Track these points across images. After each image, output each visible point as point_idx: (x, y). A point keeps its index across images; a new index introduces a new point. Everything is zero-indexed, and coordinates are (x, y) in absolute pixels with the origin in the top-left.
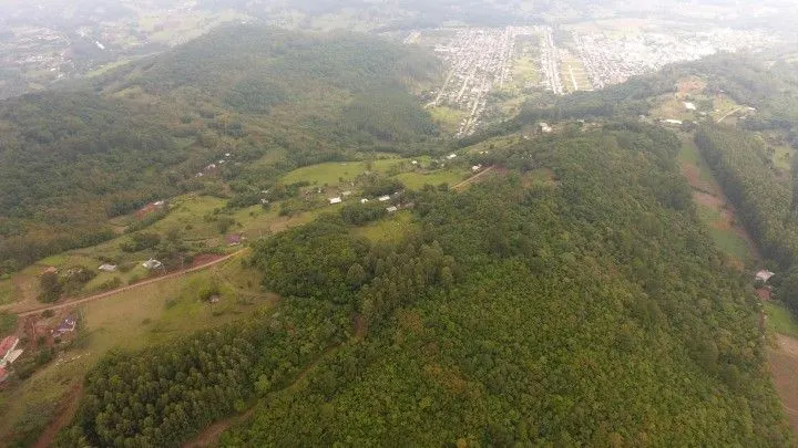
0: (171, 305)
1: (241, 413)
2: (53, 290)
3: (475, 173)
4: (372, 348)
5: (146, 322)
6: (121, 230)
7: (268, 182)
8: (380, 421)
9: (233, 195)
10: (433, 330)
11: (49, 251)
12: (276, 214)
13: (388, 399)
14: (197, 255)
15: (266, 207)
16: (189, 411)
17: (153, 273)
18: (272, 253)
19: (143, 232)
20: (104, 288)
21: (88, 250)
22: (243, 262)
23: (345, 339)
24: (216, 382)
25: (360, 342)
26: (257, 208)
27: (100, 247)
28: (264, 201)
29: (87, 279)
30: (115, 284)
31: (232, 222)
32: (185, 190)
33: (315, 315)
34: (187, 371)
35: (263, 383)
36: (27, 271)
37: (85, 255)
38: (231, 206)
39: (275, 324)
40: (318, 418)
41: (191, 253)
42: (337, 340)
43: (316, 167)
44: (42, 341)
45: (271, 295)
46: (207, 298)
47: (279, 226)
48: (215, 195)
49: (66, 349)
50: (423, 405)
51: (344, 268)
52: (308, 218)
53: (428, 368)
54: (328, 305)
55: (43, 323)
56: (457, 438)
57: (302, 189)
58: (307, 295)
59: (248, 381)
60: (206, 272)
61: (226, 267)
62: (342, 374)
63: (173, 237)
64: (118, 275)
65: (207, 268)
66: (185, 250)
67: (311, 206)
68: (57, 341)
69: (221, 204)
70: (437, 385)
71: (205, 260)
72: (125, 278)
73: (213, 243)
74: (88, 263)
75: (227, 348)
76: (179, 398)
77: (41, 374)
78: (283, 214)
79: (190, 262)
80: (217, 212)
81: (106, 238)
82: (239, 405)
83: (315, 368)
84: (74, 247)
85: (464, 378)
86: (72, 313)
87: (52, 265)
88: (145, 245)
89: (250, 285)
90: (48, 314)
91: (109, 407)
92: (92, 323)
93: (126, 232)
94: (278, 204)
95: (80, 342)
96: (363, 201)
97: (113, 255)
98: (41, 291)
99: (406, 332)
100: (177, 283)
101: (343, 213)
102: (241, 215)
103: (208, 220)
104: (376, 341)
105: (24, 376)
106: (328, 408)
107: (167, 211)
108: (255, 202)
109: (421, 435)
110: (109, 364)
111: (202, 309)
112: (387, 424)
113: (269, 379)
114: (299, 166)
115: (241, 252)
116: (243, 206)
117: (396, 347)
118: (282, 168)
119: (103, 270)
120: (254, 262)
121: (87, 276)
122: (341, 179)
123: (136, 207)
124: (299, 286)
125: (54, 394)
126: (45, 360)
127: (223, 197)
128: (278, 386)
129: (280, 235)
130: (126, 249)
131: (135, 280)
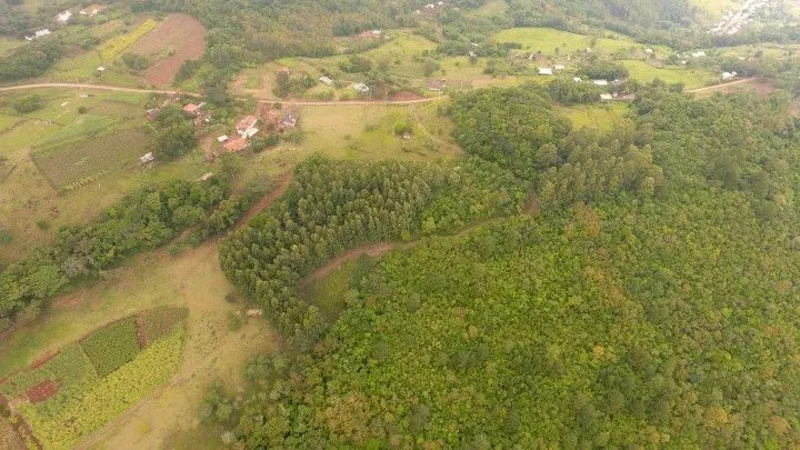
0: (369, 129)
1: (406, 242)
2: (285, 87)
3: (723, 81)
4: (539, 231)
5: (348, 138)
6: (342, 49)
7: (479, 35)
8: (525, 297)
9: (444, 41)
10: (609, 237)
11: (284, 53)
12: (482, 70)
13: (539, 282)
14: (401, 90)
15: (473, 60)
16: (365, 224)
17: (361, 96)
18: (470, 107)
19: (360, 56)
20: (321, 98)
21: (315, 60)
22: (439, 110)
23: (515, 213)
24: (391, 208)
25: (528, 221)
26: (463, 60)
27: (326, 60)
28: (471, 53)
29: (310, 86)
30: (329, 97)
31: (437, 68)
32: (401, 24)
33: (493, 181)
34: (371, 190)
35: (430, 224)
36: (269, 65)
37: (311, 64)
38: (440, 51)
39: (454, 177)
40: (468, 272)
41: (395, 87)
42: (507, 211)
43: (533, 30)
44: (271, 127)
45: (456, 148)
46: (400, 133)
47: (481, 83)
48: (426, 36)
49: (287, 139)
50: (572, 301)
51: (536, 144)
52: (511, 82)
53: (590, 271)
54: (509, 176)
55: (273, 113)
56: (596, 344)
57: (513, 51)
58: (492, 159)
59: (418, 218)
60: (404, 108)
61: (423, 109)
62: (502, 243)
63: (383, 67)
64: (334, 89)
65: (407, 105)
66: (391, 82)
67: (518, 70)
68: (282, 131)
69: (431, 47)
70: (593, 289)
71: (406, 98)
72: (338, 94)
73: (415, 83)
74: (312, 71)
75: (407, 182)
76: (361, 210)
77: (268, 154)
78: (488, 72)
79: (393, 94)
80: (425, 53)
81: (329, 53)
82: (406, 235)
83: (478, 229)
84: (304, 55)
85: (625, 295)
86: (295, 111)
87: (287, 64)
88: (359, 68)
89: (440, 133)
90: (278, 107)
91: (310, 196)
92: (309, 123)
93: (346, 53)
94: (483, 62)
95: (297, 138)
96: (576, 79)
97: (332, 70)
98: (276, 85)
99: (580, 228)
100: (377, 111)
101: (552, 87)
102: (447, 63)
103: (415, 59)
104: (546, 226)
105: (257, 150)
106: (481, 268)
107: (382, 41)
108: (462, 52)
109: (560, 326)
110: (315, 162)
111: (394, 141)
112: (531, 303)
113: (436, 222)
114: (517, 26)
115: (440, 99)
116: (450, 54)
117: (564, 239)
118: (500, 24)
119: (322, 82)
120: (449, 112)
121: (309, 83)
122: (557, 50)
123: (357, 31)
124: (487, 148)
125: (274, 171)
126: (271, 143)
127: (434, 40)
128: (442, 232)
129: (481, 93)
130: (343, 68)
131: (345, 99)
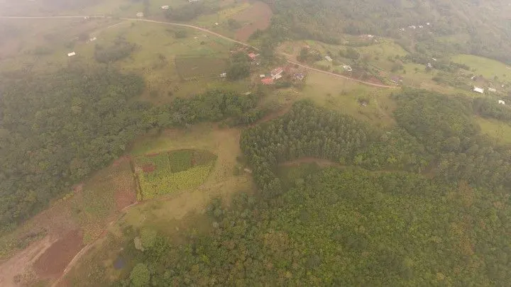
0: (344, 94)
1: (340, 164)
2: (304, 57)
4: (428, 188)
5: (329, 95)
6: (345, 42)
7: (440, 54)
8: (402, 223)
9: (413, 52)
10: (478, 210)
11: (310, 37)
12: (432, 77)
13: (416, 218)
14: (372, 77)
15: (428, 70)
16: (321, 146)
17: (345, 73)
18: (412, 99)
19: (355, 49)
20: (322, 68)
21: (326, 45)
22: (392, 94)
23: (416, 172)
24: (339, 142)
25: (424, 179)
26: (422, 67)
27: (332, 46)
28: (429, 65)
29: (318, 60)
30: (327, 69)
31: (401, 68)
32: (388, 35)
33: (410, 147)
34: (331, 129)
35: (359, 159)
36: (300, 42)
37: (323, 47)
38: (407, 58)
39: (385, 137)
40: (372, 195)
41: (368, 73)
42: (412, 169)
43: (483, 60)
44: (289, 77)
45: (393, 121)
46: (361, 101)
47: (427, 85)
48: (403, 47)
49: (295, 86)
50: (434, 239)
51: (448, 134)
52: (450, 91)
53: (454, 226)
54: (421, 148)
55: (293, 69)
56: (440, 271)
57: (461, 70)
58: (413, 135)
59: (353, 152)
60: (370, 88)
61: (381, 92)
62: (400, 186)
63: (366, 59)
64: (331, 65)
65: (373, 86)
66: (366, 70)
67: (458, 84)
68: (294, 80)
69: (402, 53)
70: (452, 238)
71: (374, 82)
72: (333, 68)
73: (383, 74)
74: (322, 51)
75: (354, 131)
76: (321, 137)
77: (284, 91)
78: (435, 80)
79: (365, 78)
80: (397, 57)
81: (336, 43)
82: (342, 160)
83: (388, 173)
84: (321, 41)
85: (475, 251)
86: (305, 71)
87: (309, 44)
88: (351, 56)
89: (386, 109)
90: (296, 67)
91: (296, 120)
92: (310, 81)
93: (346, 45)
94: (437, 71)
95: (300, 87)
96: (500, 102)
97: (334, 54)
98: (299, 55)
99: (458, 197)
100: (352, 84)
101: (476, 102)
102: (410, 67)
103: (389, 59)
104: (434, 187)
105: (278, 87)
106: (381, 196)
107: (372, 43)
108: (423, 62)
109: (420, 251)
110: (306, 103)
111: (356, 104)
112: (406, 229)
113: (363, 160)
114: (472, 54)
115: (394, 88)
116: (414, 61)
117: (443, 198)
118: (459, 49)
119: (326, 59)
120: (397, 98)
121: (319, 58)
122: (496, 78)
123: (359, 33)
124: (412, 126)
125: (282, 101)
126: (286, 86)
127: (406, 50)
128: (365, 166)
129: (423, 92)
130: (341, 54)
131: (336, 72)
